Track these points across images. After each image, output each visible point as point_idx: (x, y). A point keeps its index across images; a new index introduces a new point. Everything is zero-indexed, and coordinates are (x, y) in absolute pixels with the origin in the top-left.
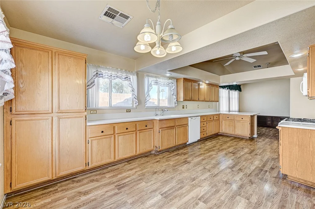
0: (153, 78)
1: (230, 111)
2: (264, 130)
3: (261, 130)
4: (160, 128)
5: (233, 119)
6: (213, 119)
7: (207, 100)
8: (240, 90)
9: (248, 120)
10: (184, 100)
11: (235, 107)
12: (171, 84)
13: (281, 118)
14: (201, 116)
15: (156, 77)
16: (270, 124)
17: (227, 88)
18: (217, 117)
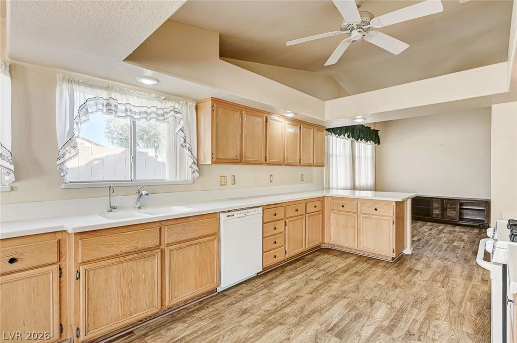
0: (96, 90)
1: (354, 188)
2: (426, 228)
3: (420, 230)
4: (83, 263)
5: (355, 211)
6: (304, 212)
7: (290, 162)
8: (377, 141)
9: (390, 214)
10: (213, 163)
11: (366, 177)
12: (172, 113)
13: (461, 202)
14: (266, 208)
15: (107, 88)
16: (437, 215)
17: (346, 135)
18: (315, 207)
